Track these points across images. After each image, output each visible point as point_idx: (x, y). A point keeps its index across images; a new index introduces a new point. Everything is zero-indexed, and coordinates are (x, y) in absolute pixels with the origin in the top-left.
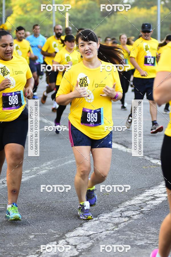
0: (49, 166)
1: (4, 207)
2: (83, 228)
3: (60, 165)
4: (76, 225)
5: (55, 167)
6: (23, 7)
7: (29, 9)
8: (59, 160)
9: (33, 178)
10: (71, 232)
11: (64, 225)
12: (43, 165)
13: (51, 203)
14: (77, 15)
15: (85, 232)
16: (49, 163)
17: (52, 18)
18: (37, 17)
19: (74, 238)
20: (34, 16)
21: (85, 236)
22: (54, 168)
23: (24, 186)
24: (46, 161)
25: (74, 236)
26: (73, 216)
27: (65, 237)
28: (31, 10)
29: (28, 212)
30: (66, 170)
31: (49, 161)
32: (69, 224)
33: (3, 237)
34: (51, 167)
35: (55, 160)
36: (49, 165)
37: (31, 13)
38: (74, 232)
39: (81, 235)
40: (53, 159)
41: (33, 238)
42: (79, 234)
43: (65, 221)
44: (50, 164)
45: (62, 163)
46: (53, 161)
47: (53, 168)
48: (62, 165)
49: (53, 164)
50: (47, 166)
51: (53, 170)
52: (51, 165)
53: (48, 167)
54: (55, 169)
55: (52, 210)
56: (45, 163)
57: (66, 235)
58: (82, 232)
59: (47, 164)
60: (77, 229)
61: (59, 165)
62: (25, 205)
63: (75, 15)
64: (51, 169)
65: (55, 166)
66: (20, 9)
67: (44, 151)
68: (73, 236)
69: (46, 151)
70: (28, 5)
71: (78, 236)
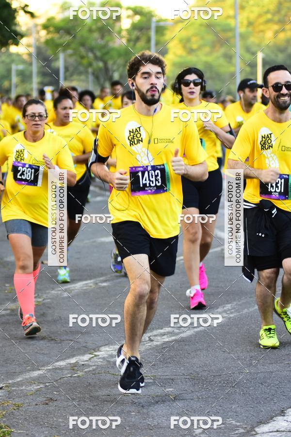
0: (228, 312)
1: (152, 381)
2: (285, 418)
3: (246, 309)
4: (273, 413)
5: (238, 314)
6: (185, 43)
7: (195, 46)
8: (244, 301)
9: (201, 331)
10: (265, 424)
11: (254, 411)
12: (217, 310)
13: (232, 374)
14: (276, 56)
15: (288, 425)
16: (228, 306)
17: (234, 61)
18: (209, 59)
19: (271, 434)
20: (204, 58)
21: (289, 431)
22: (237, 316)
23: (186, 345)
24: (224, 304)
25: (271, 431)
26: (268, 398)
27: (254, 433)
28: (200, 48)
29: (192, 389)
30: (257, 319)
31: (229, 304)
32: (262, 411)
33: (149, 431)
34: (232, 313)
35: (239, 302)
36: (229, 310)
37: (200, 53)
38: (270, 425)
39: (282, 429)
40: (235, 300)
41: (200, 434)
42: (279, 427)
43: (256, 405)
44: (230, 308)
45: (249, 307)
46: (235, 303)
47: (235, 314)
48: (250, 310)
49: (235, 308)
50: (225, 311)
51: (234, 319)
52: (232, 309)
53: (227, 314)
54: (239, 316)
55: (233, 387)
56: (222, 306)
57: (257, 429)
58: (285, 424)
59: (225, 308)
60: (274, 419)
61: (246, 311)
62: (188, 377)
63: (273, 57)
64: (231, 317)
65: (239, 312)
66: (180, 46)
67: (220, 286)
68: (268, 431)
69: (223, 286)
70: (194, 39)
71: (278, 431)
